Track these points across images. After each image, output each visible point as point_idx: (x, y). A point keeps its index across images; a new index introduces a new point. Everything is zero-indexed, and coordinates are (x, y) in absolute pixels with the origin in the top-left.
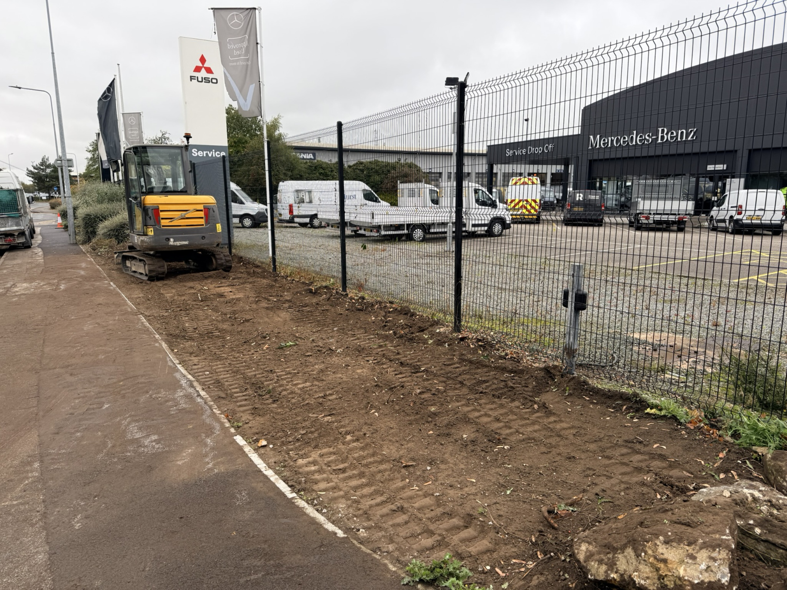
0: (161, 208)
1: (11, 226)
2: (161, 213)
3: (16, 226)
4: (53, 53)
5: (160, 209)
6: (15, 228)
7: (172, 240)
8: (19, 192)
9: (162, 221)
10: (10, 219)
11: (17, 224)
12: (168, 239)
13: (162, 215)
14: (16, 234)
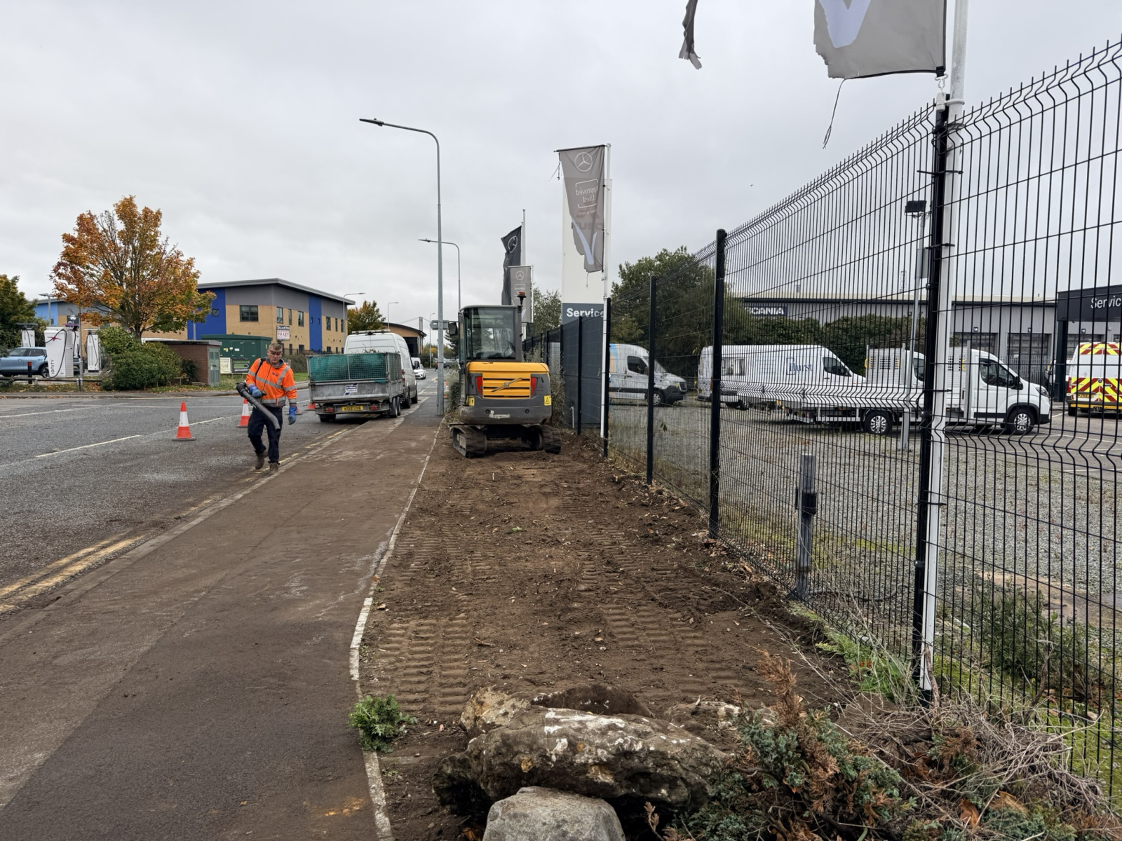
0: (485, 375)
1: (377, 393)
2: (484, 382)
3: (382, 392)
4: (439, 205)
5: (484, 377)
6: (381, 395)
7: (492, 412)
8: (388, 356)
9: (484, 391)
10: (377, 385)
11: (384, 391)
12: (488, 411)
13: (485, 383)
14: (381, 401)
